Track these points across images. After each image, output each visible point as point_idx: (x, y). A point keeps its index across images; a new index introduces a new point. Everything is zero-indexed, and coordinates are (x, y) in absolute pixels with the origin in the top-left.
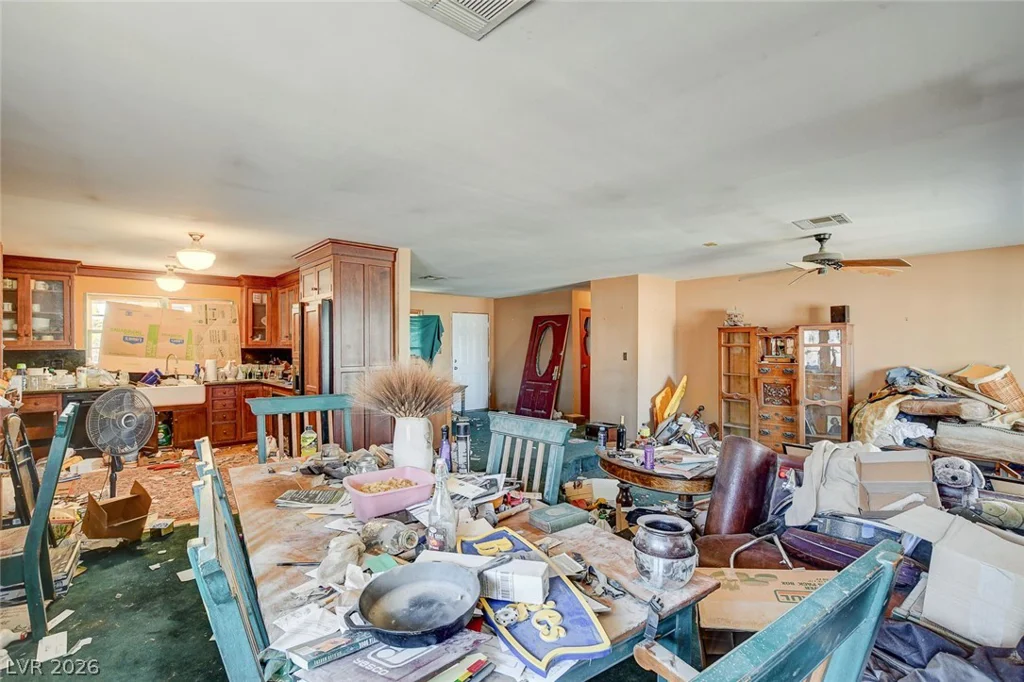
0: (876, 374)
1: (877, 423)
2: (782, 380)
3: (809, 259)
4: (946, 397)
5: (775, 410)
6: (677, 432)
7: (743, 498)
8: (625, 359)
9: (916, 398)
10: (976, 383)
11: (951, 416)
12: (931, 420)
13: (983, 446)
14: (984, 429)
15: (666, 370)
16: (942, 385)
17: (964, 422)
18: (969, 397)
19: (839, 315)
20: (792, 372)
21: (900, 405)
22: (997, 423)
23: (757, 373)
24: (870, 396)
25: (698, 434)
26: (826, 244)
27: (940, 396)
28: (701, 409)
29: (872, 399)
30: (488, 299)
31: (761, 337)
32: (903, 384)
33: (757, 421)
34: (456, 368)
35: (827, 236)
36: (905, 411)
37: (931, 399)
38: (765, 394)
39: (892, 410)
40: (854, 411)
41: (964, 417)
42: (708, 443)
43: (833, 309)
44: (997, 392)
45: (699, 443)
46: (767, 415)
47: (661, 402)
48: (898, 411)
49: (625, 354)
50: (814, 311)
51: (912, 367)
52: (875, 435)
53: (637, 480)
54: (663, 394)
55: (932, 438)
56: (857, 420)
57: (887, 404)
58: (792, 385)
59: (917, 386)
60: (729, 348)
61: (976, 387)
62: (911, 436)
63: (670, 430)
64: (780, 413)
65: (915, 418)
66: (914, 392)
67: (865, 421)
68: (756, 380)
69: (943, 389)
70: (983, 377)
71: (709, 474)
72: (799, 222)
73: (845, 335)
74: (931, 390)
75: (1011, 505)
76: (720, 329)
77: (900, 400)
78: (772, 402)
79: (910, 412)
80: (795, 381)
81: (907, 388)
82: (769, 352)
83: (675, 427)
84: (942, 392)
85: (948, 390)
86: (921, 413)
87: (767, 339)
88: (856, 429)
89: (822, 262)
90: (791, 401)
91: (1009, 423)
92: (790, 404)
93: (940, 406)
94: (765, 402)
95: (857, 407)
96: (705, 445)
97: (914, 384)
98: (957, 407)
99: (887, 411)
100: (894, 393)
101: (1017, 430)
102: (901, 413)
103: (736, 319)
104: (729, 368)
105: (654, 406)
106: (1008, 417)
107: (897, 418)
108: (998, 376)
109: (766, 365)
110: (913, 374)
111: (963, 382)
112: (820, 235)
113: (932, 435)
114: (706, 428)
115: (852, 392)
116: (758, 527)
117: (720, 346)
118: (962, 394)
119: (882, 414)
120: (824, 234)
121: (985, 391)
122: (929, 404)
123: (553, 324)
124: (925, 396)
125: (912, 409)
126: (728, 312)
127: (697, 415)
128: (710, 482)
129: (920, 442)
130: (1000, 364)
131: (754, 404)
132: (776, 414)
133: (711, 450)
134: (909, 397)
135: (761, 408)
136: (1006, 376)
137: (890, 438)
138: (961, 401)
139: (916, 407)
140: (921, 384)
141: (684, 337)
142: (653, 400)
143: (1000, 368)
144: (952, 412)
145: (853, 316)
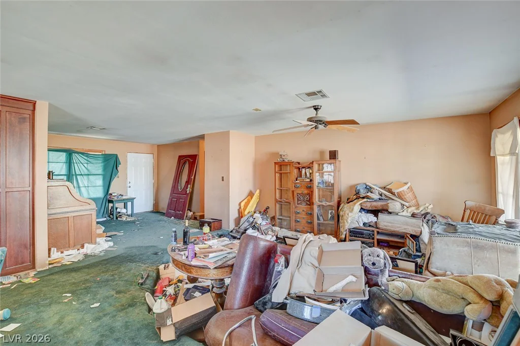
0: (351, 187)
1: (350, 214)
2: (306, 192)
3: (310, 120)
4: (382, 199)
5: (303, 207)
6: (252, 222)
7: (250, 279)
8: (223, 180)
9: (369, 200)
10: (396, 191)
11: (384, 210)
12: (375, 212)
13: (399, 225)
14: (399, 216)
15: (248, 186)
16: (380, 193)
17: (390, 213)
18: (393, 200)
19: (333, 155)
20: (310, 187)
21: (361, 204)
22: (404, 213)
23: (294, 188)
24: (348, 200)
25: (264, 223)
26: (320, 111)
27: (380, 199)
28: (268, 208)
29: (349, 201)
30: (153, 145)
31: (296, 168)
32: (363, 193)
33: (294, 215)
34: (130, 187)
35: (319, 107)
36: (363, 207)
37: (376, 201)
38: (298, 199)
39: (357, 207)
40: (340, 208)
41: (390, 211)
42: (268, 228)
43: (330, 152)
44: (405, 197)
45: (263, 228)
46: (298, 211)
47: (244, 206)
48: (360, 208)
49: (223, 177)
50: (322, 153)
51: (367, 184)
52: (349, 221)
53: (184, 269)
54: (246, 200)
55: (376, 222)
56: (341, 213)
57: (355, 204)
58: (311, 194)
59: (369, 194)
60: (281, 174)
61: (396, 194)
62: (367, 222)
63: (248, 222)
64: (305, 210)
65: (369, 211)
66: (367, 197)
67: (345, 214)
68: (293, 191)
69: (381, 195)
70: (399, 188)
71: (230, 263)
72: (300, 94)
73: (336, 167)
74: (375, 196)
75: (406, 283)
76: (275, 163)
77: (361, 202)
78: (301, 204)
79: (365, 208)
80: (312, 192)
81: (364, 195)
82: (301, 176)
83: (251, 220)
84: (380, 197)
85: (383, 195)
86: (371, 209)
87: (299, 169)
88: (340, 218)
89: (316, 122)
90: (310, 203)
91: (410, 213)
92: (310, 205)
93: (379, 204)
94: (298, 204)
95: (342, 205)
96: (266, 229)
97: (368, 192)
98: (387, 205)
99: (355, 208)
100: (358, 198)
101: (414, 217)
102: (361, 208)
103: (284, 157)
104: (281, 185)
105: (240, 208)
106: (410, 210)
107: (360, 212)
108: (405, 187)
109: (298, 183)
110: (368, 187)
111: (390, 191)
112: (315, 106)
113: (376, 220)
114: (269, 220)
115: (340, 197)
116: (257, 302)
117: (275, 172)
118: (390, 198)
119: (353, 209)
120: (318, 106)
121: (400, 196)
122: (375, 204)
123: (188, 160)
124: (373, 199)
125: (366, 206)
126: (280, 153)
127: (265, 212)
128: (230, 268)
129: (371, 224)
130: (405, 181)
131: (292, 206)
132: (303, 211)
133: (270, 233)
134: (365, 200)
135: (296, 207)
136: (409, 188)
137: (357, 223)
138: (389, 201)
139: (368, 205)
140: (371, 192)
141: (259, 167)
142: (240, 204)
143: (406, 184)
144: (385, 208)
145: (340, 156)
